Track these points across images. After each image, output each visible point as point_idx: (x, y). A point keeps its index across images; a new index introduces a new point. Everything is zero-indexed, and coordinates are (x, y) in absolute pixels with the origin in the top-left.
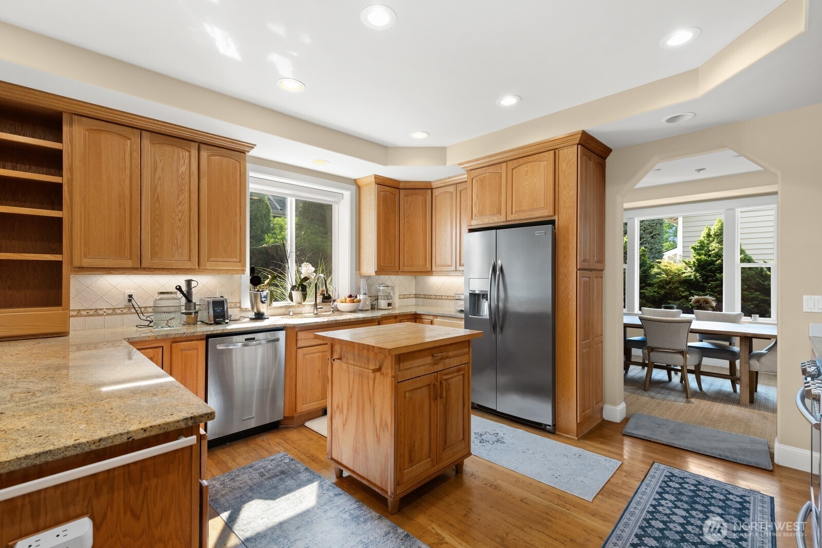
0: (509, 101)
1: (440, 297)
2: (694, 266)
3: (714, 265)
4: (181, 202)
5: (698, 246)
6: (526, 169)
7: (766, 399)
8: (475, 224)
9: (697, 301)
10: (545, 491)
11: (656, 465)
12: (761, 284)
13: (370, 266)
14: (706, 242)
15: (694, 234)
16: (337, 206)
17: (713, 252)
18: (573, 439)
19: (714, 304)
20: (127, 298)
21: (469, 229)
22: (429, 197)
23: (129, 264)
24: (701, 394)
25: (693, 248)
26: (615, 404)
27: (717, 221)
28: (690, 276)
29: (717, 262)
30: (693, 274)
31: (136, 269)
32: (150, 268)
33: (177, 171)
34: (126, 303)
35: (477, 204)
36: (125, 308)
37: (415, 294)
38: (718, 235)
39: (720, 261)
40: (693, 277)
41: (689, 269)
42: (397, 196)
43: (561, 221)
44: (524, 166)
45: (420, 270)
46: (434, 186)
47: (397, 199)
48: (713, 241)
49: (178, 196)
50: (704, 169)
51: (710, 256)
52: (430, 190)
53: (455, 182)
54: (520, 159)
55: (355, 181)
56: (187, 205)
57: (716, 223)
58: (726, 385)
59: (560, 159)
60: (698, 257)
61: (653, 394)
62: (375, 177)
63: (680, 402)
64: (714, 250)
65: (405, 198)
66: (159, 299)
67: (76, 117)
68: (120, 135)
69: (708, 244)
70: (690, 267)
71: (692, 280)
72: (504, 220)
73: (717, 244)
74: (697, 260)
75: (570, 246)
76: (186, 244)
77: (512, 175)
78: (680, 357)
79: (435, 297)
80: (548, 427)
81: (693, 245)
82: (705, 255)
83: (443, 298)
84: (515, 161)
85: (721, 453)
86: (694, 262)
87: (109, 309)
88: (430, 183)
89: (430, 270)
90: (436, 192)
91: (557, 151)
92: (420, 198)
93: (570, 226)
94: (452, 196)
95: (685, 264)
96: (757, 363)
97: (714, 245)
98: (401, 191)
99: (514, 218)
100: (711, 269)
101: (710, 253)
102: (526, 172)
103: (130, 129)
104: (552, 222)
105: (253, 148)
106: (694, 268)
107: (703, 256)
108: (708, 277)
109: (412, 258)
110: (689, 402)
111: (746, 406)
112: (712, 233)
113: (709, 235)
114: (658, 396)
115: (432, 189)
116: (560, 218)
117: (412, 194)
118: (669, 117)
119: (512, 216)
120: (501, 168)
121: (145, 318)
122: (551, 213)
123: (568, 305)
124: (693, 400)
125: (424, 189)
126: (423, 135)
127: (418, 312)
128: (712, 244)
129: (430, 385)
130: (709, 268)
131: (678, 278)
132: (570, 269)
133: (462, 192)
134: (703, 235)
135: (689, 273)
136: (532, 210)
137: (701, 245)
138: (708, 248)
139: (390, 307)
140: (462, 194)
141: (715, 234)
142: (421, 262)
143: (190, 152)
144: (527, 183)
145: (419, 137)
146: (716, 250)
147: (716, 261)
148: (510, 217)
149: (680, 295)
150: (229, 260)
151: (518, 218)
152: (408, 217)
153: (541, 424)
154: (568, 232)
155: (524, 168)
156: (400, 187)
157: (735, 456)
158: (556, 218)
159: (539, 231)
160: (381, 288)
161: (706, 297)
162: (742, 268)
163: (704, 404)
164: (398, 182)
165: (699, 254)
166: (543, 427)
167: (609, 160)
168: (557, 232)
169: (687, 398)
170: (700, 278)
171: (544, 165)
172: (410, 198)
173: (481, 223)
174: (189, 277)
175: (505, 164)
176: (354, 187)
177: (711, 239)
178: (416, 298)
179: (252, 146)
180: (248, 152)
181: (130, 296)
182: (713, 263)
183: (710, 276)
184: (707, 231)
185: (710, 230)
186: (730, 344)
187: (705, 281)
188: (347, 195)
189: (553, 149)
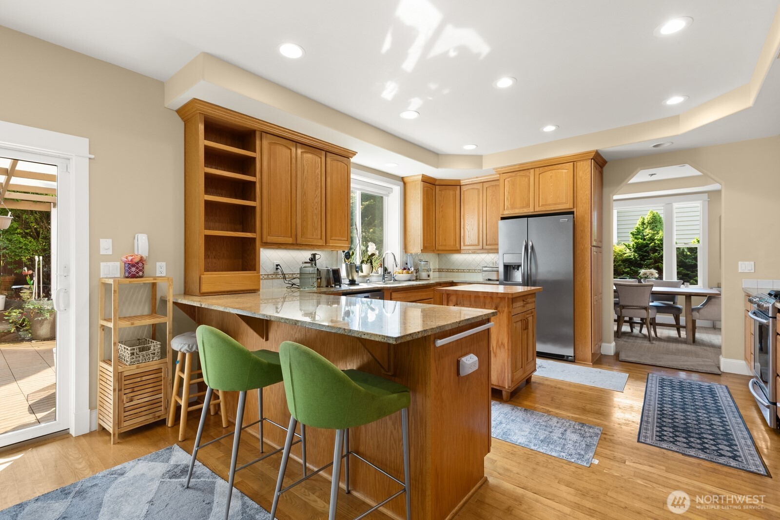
0: (549, 128)
1: (462, 271)
2: (633, 248)
3: (648, 247)
4: (317, 195)
5: (635, 232)
6: (551, 174)
7: (701, 340)
8: (507, 213)
9: (645, 274)
10: (592, 389)
11: (650, 375)
12: (683, 262)
13: (416, 246)
14: (641, 229)
15: (630, 222)
16: (386, 197)
17: (647, 237)
18: (589, 365)
19: (657, 275)
20: (275, 267)
21: (501, 218)
22: (458, 192)
23: (290, 240)
24: (658, 339)
25: (631, 233)
26: (610, 342)
27: (650, 211)
28: (630, 256)
29: (651, 245)
30: (632, 254)
31: (292, 244)
32: (300, 244)
33: (315, 172)
34: (274, 270)
35: (509, 199)
36: (274, 274)
37: (439, 269)
38: (650, 223)
39: (653, 244)
40: (632, 257)
41: (628, 251)
42: (434, 191)
43: (579, 211)
44: (549, 172)
45: (451, 249)
46: (462, 183)
47: (434, 193)
48: (647, 228)
49: (316, 191)
50: (655, 174)
51: (645, 240)
52: (459, 187)
53: (481, 181)
54: (546, 167)
55: (402, 179)
56: (320, 198)
57: (649, 214)
58: (673, 333)
59: (578, 169)
60: (636, 241)
61: (625, 340)
62: (422, 176)
63: (646, 343)
64: (648, 235)
65: (440, 192)
66: (304, 267)
67: (264, 134)
68: (285, 146)
69: (643, 230)
70: (629, 249)
71: (631, 259)
72: (533, 211)
73: (651, 231)
74: (636, 243)
75: (586, 230)
76: (319, 227)
77: (539, 178)
78: (644, 311)
79: (457, 271)
80: (570, 358)
81: (632, 231)
82: (641, 239)
83: (465, 271)
84: (541, 168)
85: (688, 367)
86: (633, 245)
87: (266, 275)
88: (459, 181)
89: (459, 249)
90: (464, 188)
91: (575, 163)
92: (451, 193)
93: (586, 216)
94: (479, 192)
95: (625, 246)
96: (697, 313)
97: (648, 232)
98: (437, 187)
99: (539, 209)
100: (646, 250)
101: (645, 237)
102: (551, 176)
103: (291, 142)
104: (572, 213)
105: (355, 154)
106: (633, 250)
107: (640, 240)
108: (644, 256)
109: (445, 240)
110: (653, 343)
111: (691, 345)
112: (646, 221)
113: (643, 223)
114: (629, 340)
115: (460, 186)
116: (578, 211)
117: (446, 189)
118: (655, 144)
119: (539, 208)
120: (530, 173)
121: (287, 282)
122: (572, 207)
123: (585, 271)
124: (654, 342)
125: (454, 185)
126: (474, 147)
127: (454, 281)
128: (646, 230)
129: (522, 320)
130: (645, 249)
131: (621, 258)
132: (586, 246)
133: (488, 189)
134: (639, 222)
135: (629, 253)
136: (555, 204)
137: (638, 231)
138: (643, 233)
139: (429, 278)
140: (488, 190)
141: (648, 223)
142: (452, 243)
143: (321, 158)
144: (551, 184)
145: (469, 148)
146: (650, 235)
147: (650, 243)
148: (537, 209)
149: (623, 271)
150: (341, 239)
151: (544, 209)
152: (442, 207)
153: (563, 356)
154: (584, 220)
155: (549, 174)
156: (436, 184)
157: (697, 368)
158: (575, 210)
159: (563, 219)
160: (422, 263)
161: (651, 270)
162: (677, 248)
163: (662, 344)
164: (435, 180)
165: (636, 238)
166: (565, 358)
167: (605, 169)
168: (575, 220)
169: (650, 341)
170: (638, 257)
171: (565, 172)
172: (443, 193)
173: (512, 212)
174: (314, 252)
175: (532, 170)
176: (402, 183)
177: (645, 226)
178: (439, 271)
179: (354, 153)
180: (352, 157)
181: (277, 265)
182: (647, 245)
183: (646, 256)
184: (642, 220)
185: (644, 219)
186: (674, 303)
187: (641, 260)
188: (397, 189)
189: (574, 161)
